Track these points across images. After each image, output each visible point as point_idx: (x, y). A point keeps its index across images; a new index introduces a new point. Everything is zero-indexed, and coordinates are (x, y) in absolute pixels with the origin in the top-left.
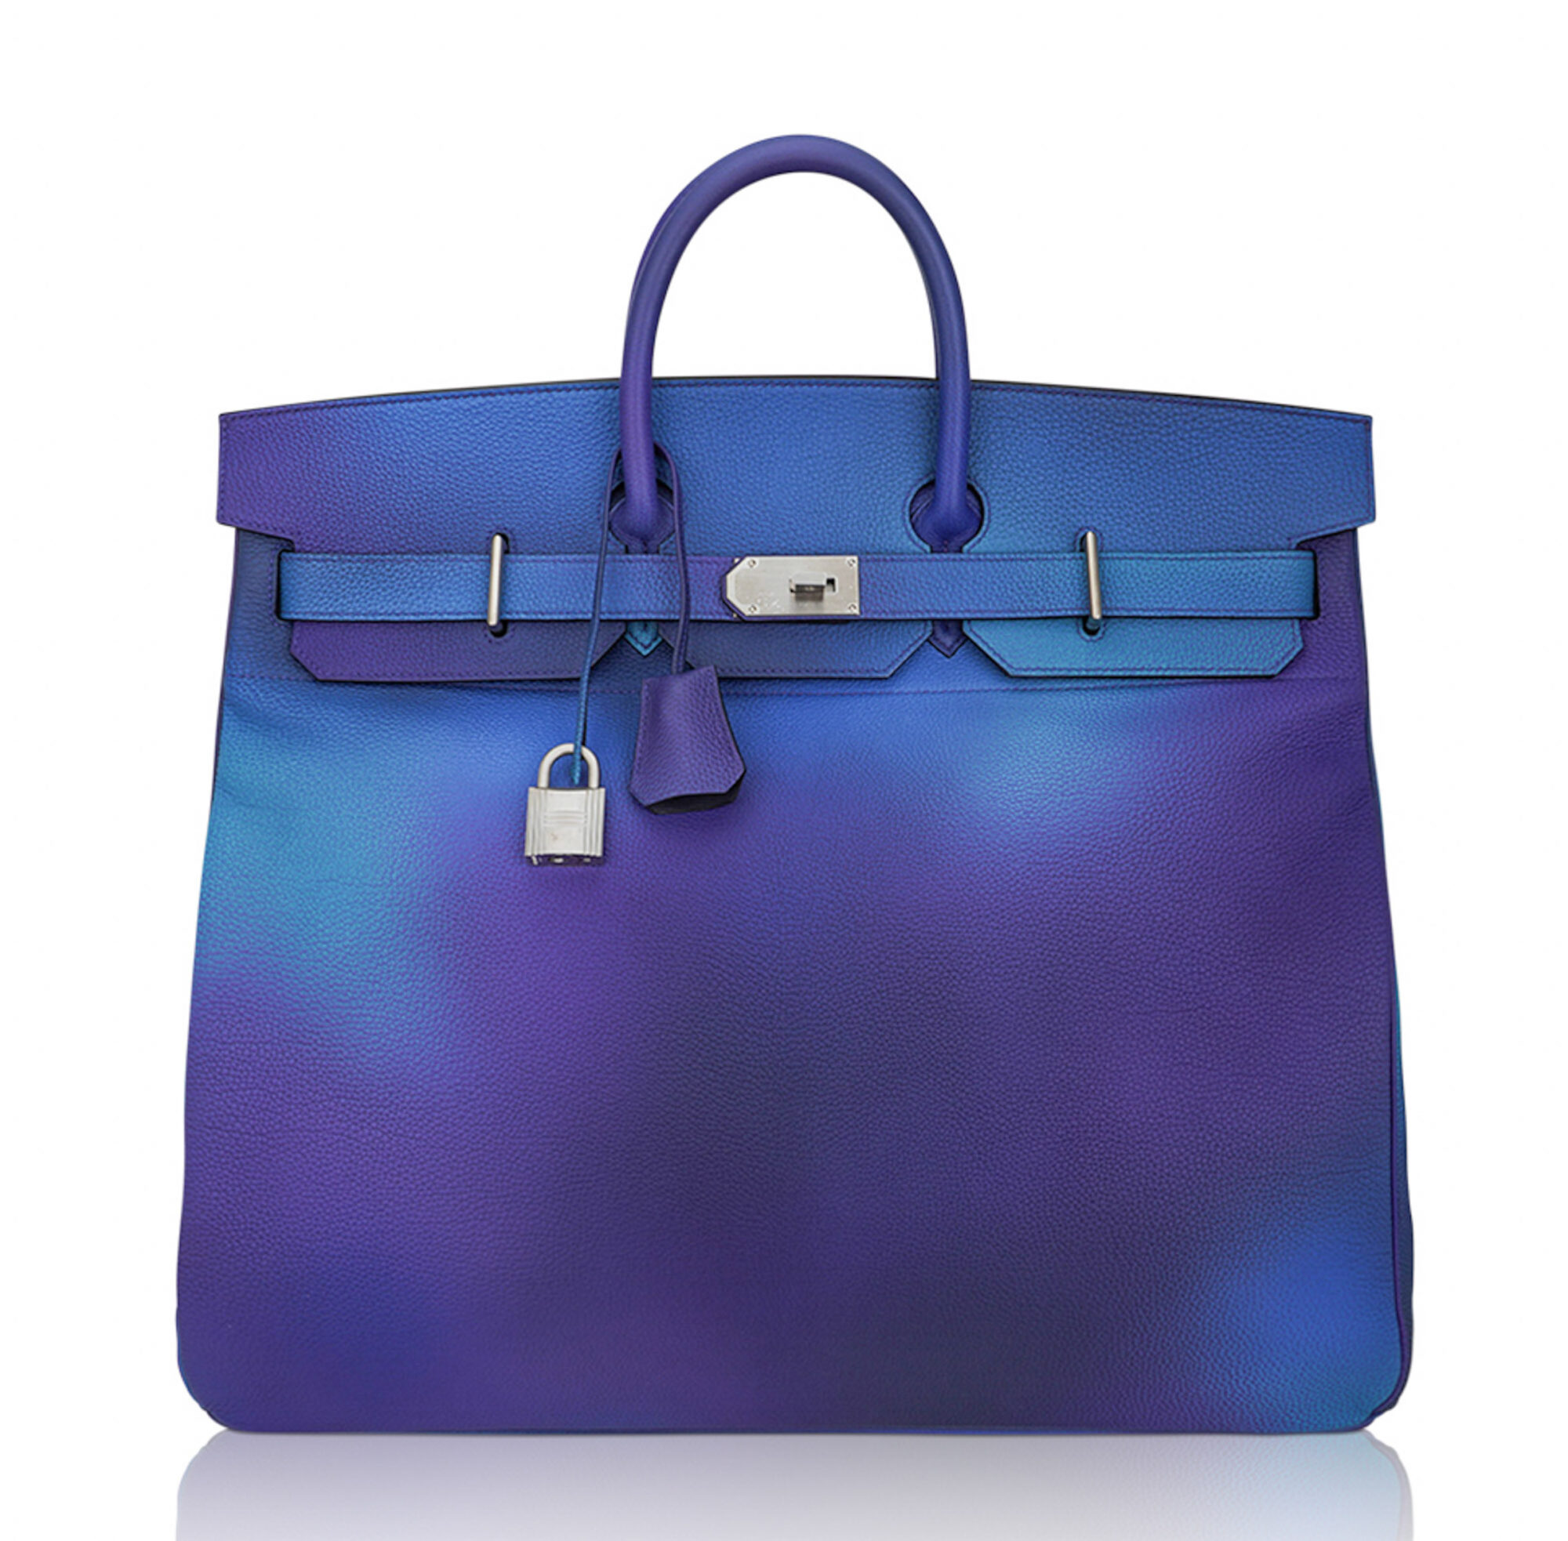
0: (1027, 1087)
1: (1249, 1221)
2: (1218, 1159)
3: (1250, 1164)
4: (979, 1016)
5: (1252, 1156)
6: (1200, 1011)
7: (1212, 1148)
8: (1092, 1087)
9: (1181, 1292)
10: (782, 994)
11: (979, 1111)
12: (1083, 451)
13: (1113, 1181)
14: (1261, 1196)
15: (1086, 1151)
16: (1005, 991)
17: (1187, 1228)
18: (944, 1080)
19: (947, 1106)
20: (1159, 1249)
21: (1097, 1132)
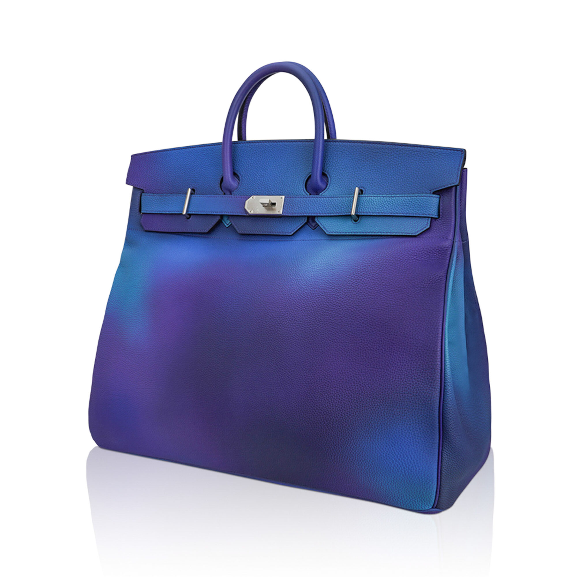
0: (299, 364)
1: (372, 421)
2: (362, 397)
3: (374, 400)
4: (286, 339)
5: (375, 397)
6: (360, 343)
7: (360, 393)
8: (320, 366)
9: (347, 442)
10: (231, 327)
11: (282, 370)
12: (362, 162)
13: (324, 400)
14: (377, 412)
15: (316, 388)
16: (296, 331)
17: (349, 420)
18: (273, 359)
19: (273, 367)
20: (339, 426)
21: (321, 382)
